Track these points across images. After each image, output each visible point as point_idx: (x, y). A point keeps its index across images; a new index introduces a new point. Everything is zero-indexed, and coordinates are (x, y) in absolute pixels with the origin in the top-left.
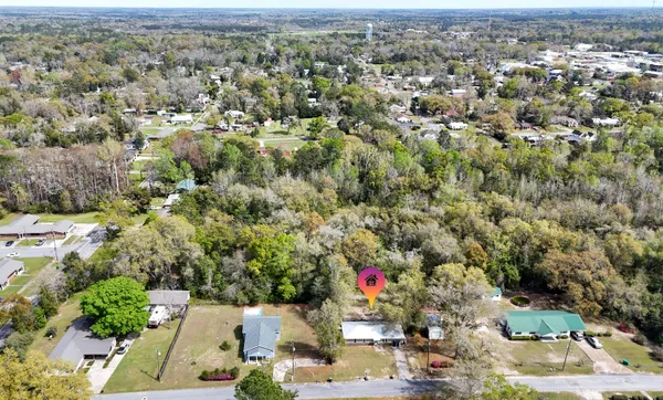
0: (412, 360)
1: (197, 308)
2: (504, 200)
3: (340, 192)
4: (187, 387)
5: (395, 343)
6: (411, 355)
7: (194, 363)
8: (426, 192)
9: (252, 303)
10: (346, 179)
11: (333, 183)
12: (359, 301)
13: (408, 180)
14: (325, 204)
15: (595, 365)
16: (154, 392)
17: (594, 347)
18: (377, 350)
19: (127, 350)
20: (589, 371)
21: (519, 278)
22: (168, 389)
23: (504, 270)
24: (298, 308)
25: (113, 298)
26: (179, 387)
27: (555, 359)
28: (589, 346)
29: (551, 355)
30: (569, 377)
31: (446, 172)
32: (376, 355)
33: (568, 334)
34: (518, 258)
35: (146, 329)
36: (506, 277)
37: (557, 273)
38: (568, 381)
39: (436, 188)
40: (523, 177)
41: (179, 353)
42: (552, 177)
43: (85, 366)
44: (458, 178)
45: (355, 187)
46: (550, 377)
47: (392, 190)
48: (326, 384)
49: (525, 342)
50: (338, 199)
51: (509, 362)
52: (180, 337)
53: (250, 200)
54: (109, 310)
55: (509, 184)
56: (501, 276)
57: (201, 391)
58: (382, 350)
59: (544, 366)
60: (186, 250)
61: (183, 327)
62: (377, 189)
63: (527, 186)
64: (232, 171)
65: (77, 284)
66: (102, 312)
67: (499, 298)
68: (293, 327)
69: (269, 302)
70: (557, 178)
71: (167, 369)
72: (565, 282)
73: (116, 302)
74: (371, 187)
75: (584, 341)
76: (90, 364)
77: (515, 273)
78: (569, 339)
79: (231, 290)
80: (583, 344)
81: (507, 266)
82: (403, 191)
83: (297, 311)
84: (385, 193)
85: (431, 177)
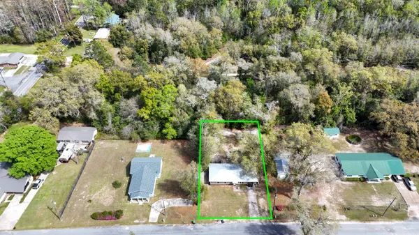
0: (262, 201)
1: (102, 142)
2: (350, 40)
3: (225, 30)
4: (81, 226)
5: (250, 185)
6: (262, 196)
7: (90, 201)
8: (291, 29)
9: (144, 140)
10: (231, 18)
11: (220, 22)
12: (227, 137)
13: (278, 19)
14: (212, 41)
15: (409, 209)
16: (55, 230)
17: (410, 189)
18: (235, 190)
19: (41, 185)
20: (403, 217)
21: (355, 120)
22: (66, 227)
23: (344, 112)
24: (179, 144)
25: (21, 149)
26: (74, 226)
27: (377, 202)
28: (406, 188)
29: (374, 198)
30: (387, 223)
31: (308, 13)
32: (233, 195)
33: (390, 176)
34: (357, 104)
35: (59, 163)
36: (345, 119)
37: (389, 123)
38: (386, 227)
39: (299, 26)
40: (368, 16)
41: (81, 189)
42: (390, 15)
43: (6, 201)
44: (317, 18)
45: (237, 25)
46: (372, 223)
47: (265, 28)
48: (190, 227)
49: (354, 183)
50: (223, 36)
51: (340, 204)
52: (84, 173)
53: (153, 40)
54: (19, 159)
55: (355, 22)
56: (341, 119)
57: (91, 230)
58: (239, 190)
59: (368, 210)
60: (88, 98)
61: (88, 163)
62: (253, 27)
63: (369, 23)
64: (142, 12)
65: (12, 118)
66: (14, 161)
67: (338, 136)
68: (172, 164)
69: (157, 138)
70: (394, 17)
71: (69, 205)
72: (395, 131)
73: (25, 152)
74: (249, 25)
75: (402, 182)
76: (11, 198)
77: (352, 116)
78: (391, 180)
79: (127, 130)
80: (401, 186)
81: (347, 110)
82: (273, 28)
83: (178, 148)
84: (260, 30)
85: (296, 17)
